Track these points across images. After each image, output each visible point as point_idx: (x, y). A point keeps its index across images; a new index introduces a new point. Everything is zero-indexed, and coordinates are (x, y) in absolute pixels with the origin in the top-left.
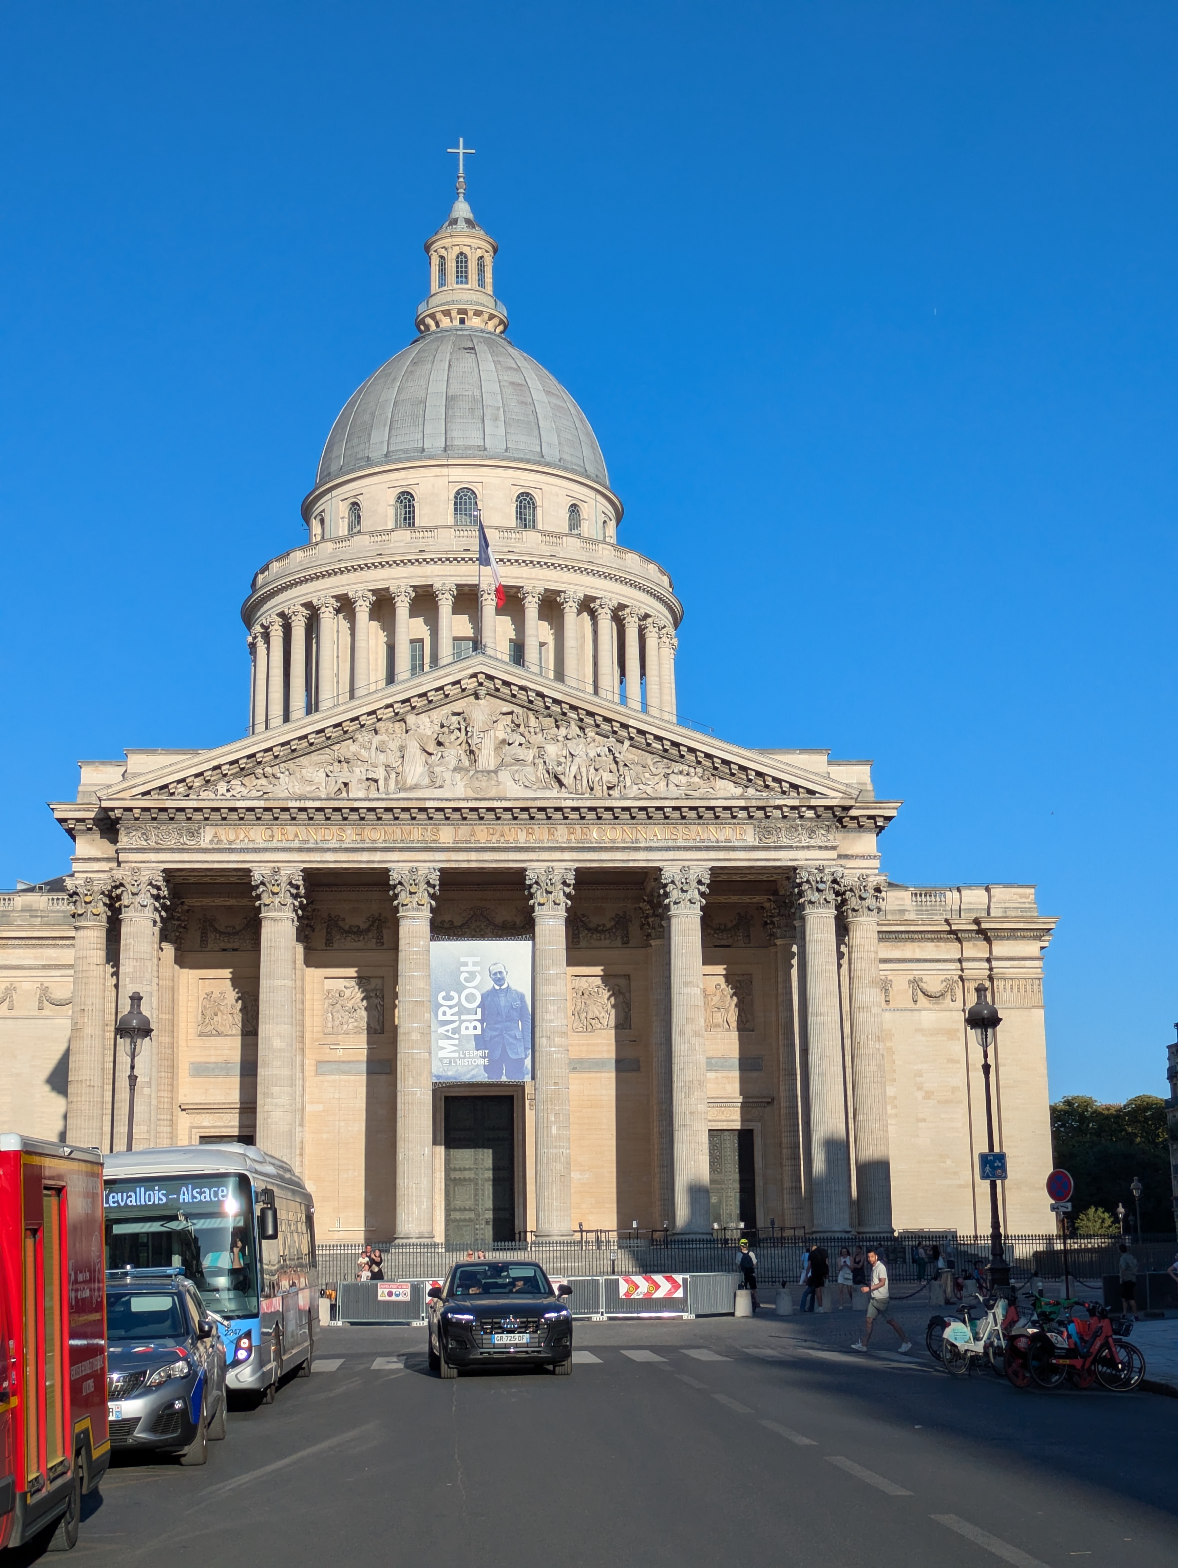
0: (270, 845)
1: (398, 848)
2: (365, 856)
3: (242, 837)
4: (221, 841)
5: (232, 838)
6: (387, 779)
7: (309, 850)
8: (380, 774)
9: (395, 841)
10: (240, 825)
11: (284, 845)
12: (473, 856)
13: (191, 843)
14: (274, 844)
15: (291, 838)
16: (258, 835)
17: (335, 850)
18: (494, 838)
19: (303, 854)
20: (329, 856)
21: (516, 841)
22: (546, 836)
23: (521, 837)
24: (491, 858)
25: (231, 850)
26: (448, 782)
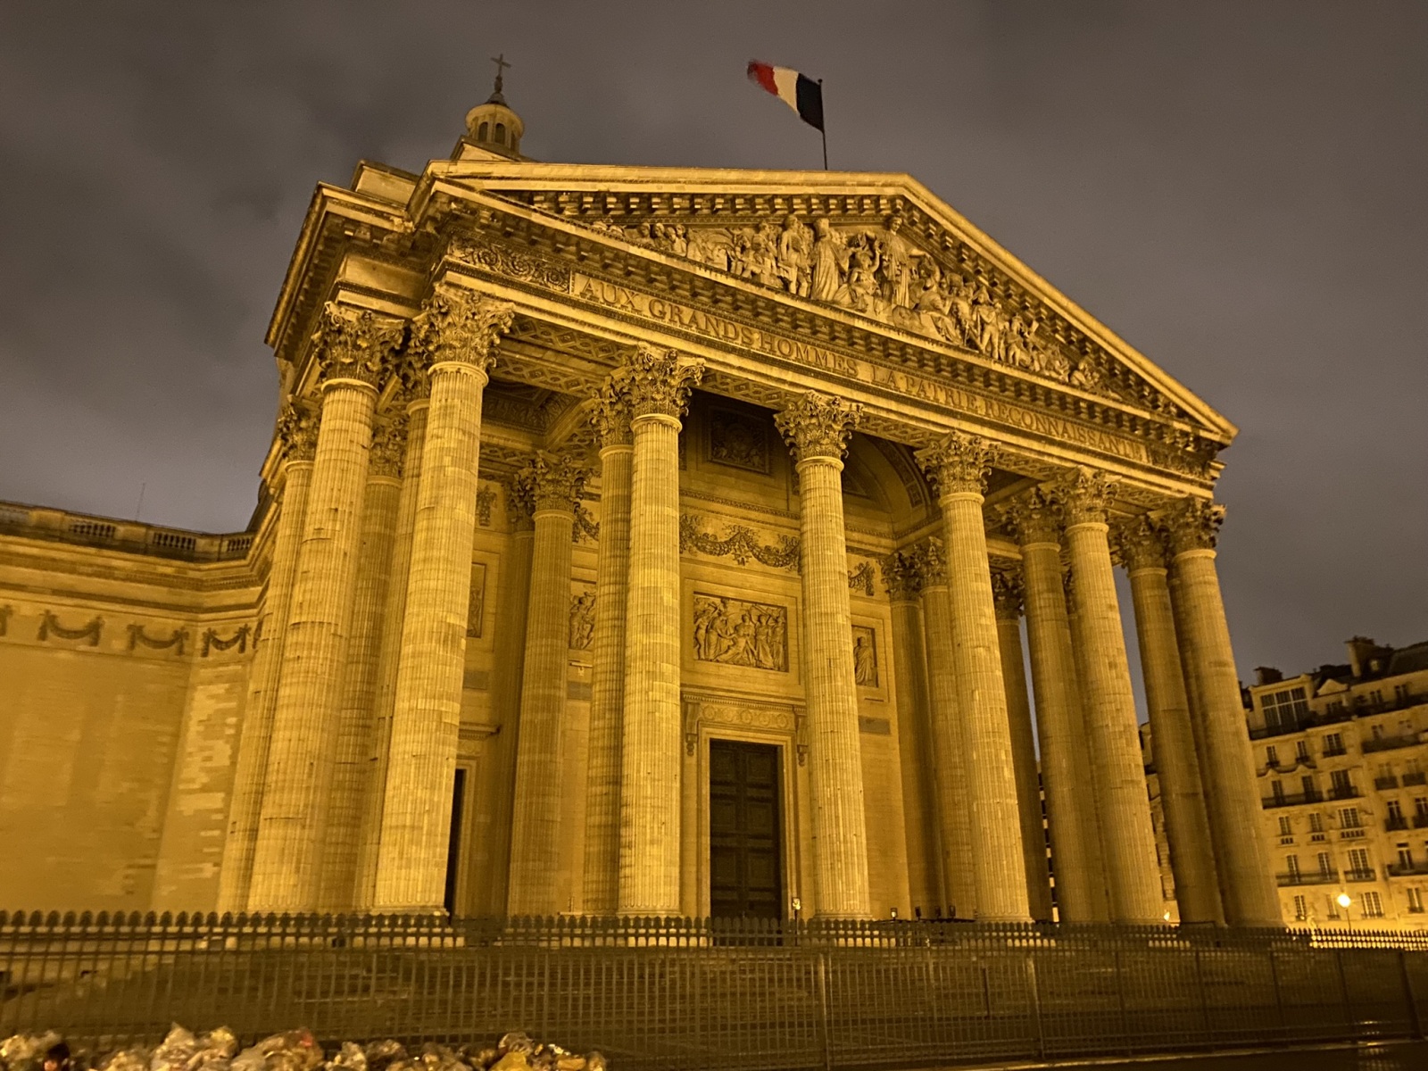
0: (660, 322)
1: (815, 372)
2: (775, 372)
3: (624, 301)
4: (593, 298)
5: (611, 299)
6: (799, 285)
7: (711, 344)
8: (792, 275)
9: (809, 363)
10: (621, 285)
11: (677, 327)
12: (893, 406)
13: (557, 289)
14: (666, 322)
15: (686, 321)
16: (642, 304)
17: (741, 353)
18: (915, 391)
19: (702, 348)
20: (733, 359)
21: (937, 400)
22: (964, 403)
23: (942, 397)
24: (912, 414)
25: (609, 314)
26: (870, 308)
